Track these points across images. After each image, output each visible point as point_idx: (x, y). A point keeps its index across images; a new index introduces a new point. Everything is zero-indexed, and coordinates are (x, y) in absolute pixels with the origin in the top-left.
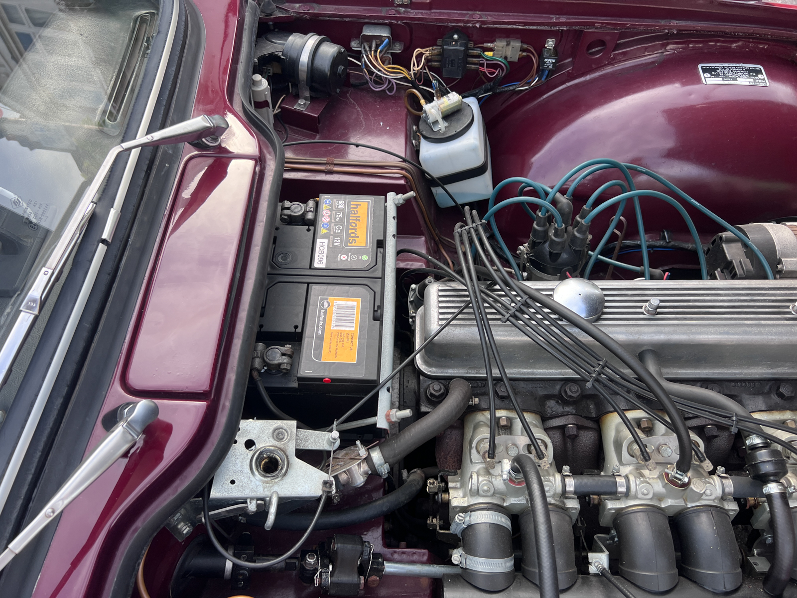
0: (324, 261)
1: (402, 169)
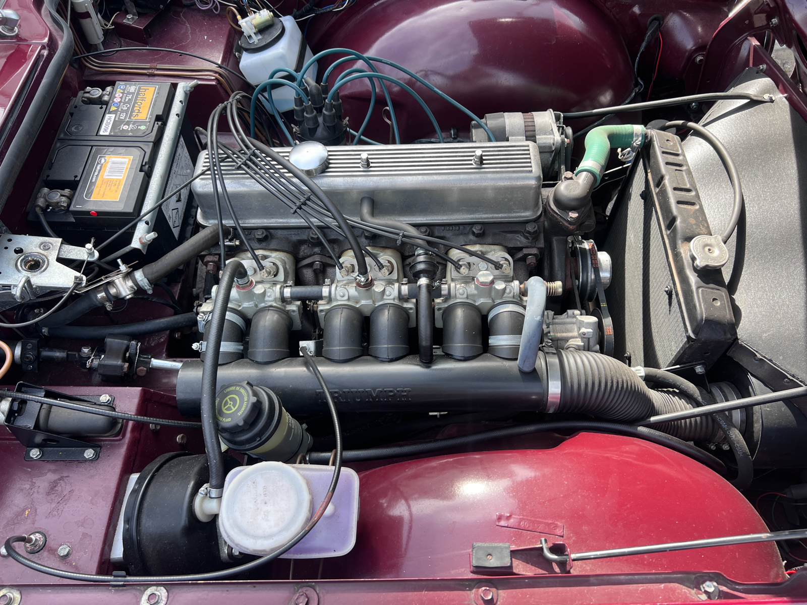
0: (109, 130)
1: (216, 72)
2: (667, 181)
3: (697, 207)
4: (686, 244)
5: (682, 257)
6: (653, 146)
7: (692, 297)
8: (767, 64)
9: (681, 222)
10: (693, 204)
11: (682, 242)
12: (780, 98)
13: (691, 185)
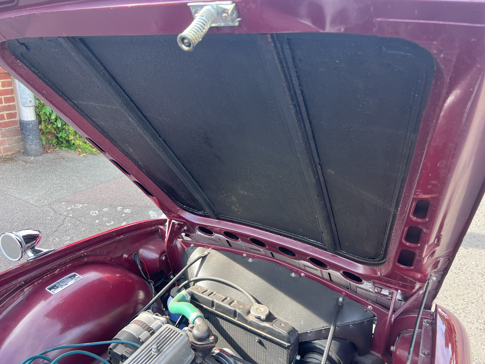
2: (216, 301)
3: (236, 301)
4: (250, 315)
5: (253, 321)
6: (195, 294)
7: (274, 330)
8: (193, 243)
9: (239, 310)
10: (233, 301)
11: (247, 316)
12: (210, 250)
13: (224, 296)
